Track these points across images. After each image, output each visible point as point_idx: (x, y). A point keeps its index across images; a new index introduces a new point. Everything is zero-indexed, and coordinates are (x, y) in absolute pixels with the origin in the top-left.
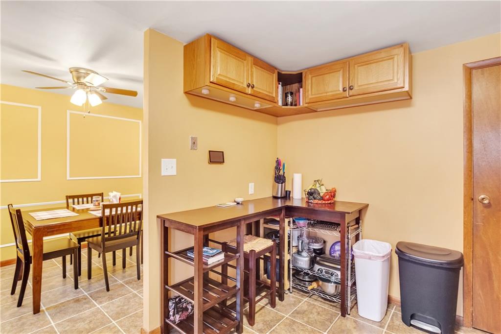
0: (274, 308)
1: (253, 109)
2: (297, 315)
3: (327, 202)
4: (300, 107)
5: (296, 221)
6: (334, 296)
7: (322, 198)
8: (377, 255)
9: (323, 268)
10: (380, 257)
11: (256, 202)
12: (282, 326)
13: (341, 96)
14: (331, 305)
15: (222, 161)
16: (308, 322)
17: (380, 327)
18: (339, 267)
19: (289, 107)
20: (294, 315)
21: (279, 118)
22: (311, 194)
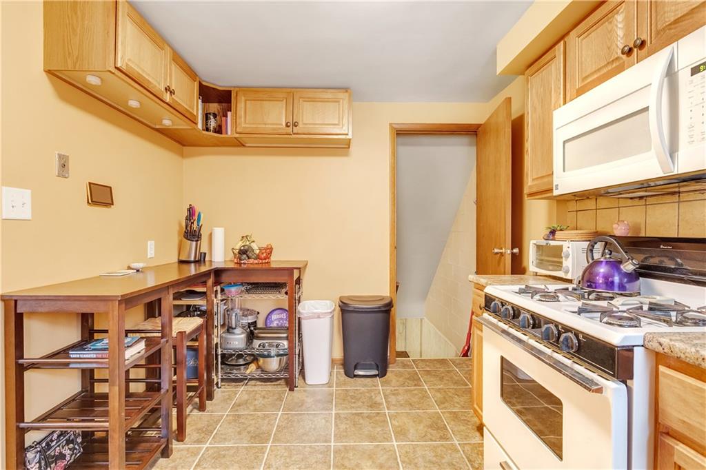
0: (204, 411)
1: (154, 126)
2: (238, 408)
3: (264, 261)
4: (226, 136)
5: (226, 289)
6: (278, 372)
7: (258, 257)
8: (326, 311)
9: (265, 341)
10: (328, 313)
11: (158, 269)
12: (225, 426)
13: (284, 132)
14: (274, 385)
15: (111, 202)
16: (255, 410)
17: (330, 387)
18: (285, 335)
19: (211, 133)
20: (235, 409)
21: (184, 148)
22: (243, 252)
